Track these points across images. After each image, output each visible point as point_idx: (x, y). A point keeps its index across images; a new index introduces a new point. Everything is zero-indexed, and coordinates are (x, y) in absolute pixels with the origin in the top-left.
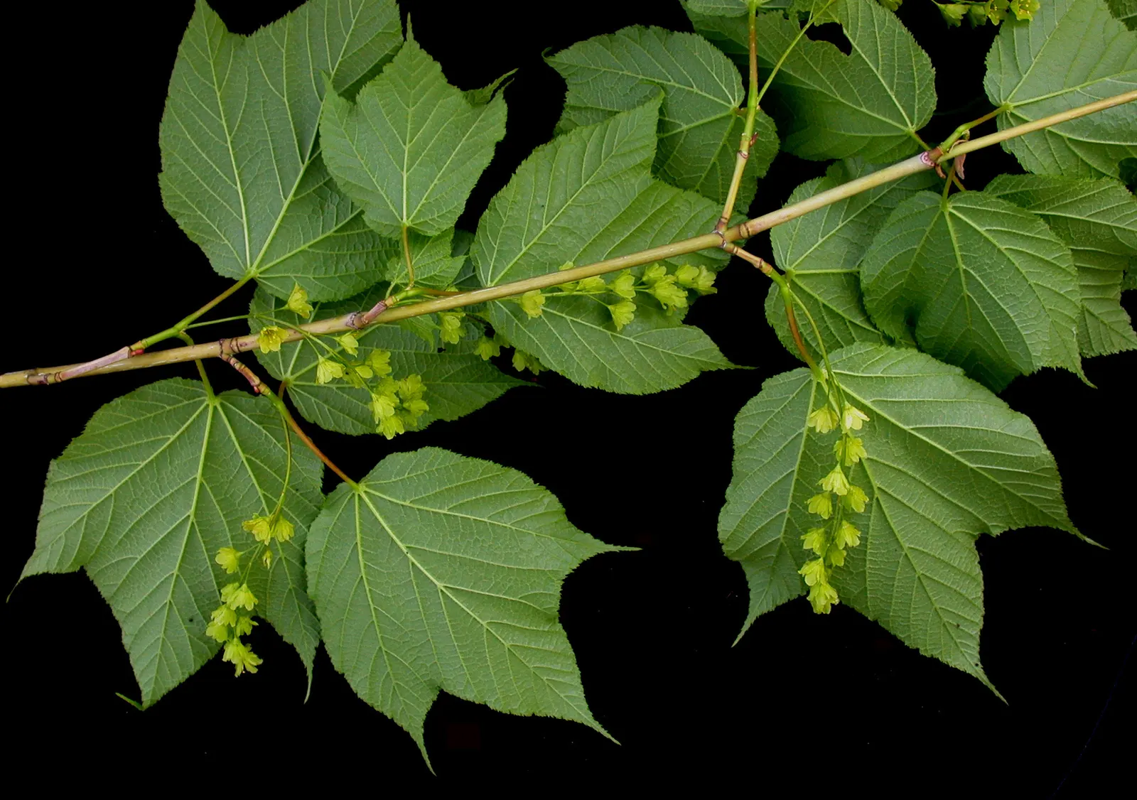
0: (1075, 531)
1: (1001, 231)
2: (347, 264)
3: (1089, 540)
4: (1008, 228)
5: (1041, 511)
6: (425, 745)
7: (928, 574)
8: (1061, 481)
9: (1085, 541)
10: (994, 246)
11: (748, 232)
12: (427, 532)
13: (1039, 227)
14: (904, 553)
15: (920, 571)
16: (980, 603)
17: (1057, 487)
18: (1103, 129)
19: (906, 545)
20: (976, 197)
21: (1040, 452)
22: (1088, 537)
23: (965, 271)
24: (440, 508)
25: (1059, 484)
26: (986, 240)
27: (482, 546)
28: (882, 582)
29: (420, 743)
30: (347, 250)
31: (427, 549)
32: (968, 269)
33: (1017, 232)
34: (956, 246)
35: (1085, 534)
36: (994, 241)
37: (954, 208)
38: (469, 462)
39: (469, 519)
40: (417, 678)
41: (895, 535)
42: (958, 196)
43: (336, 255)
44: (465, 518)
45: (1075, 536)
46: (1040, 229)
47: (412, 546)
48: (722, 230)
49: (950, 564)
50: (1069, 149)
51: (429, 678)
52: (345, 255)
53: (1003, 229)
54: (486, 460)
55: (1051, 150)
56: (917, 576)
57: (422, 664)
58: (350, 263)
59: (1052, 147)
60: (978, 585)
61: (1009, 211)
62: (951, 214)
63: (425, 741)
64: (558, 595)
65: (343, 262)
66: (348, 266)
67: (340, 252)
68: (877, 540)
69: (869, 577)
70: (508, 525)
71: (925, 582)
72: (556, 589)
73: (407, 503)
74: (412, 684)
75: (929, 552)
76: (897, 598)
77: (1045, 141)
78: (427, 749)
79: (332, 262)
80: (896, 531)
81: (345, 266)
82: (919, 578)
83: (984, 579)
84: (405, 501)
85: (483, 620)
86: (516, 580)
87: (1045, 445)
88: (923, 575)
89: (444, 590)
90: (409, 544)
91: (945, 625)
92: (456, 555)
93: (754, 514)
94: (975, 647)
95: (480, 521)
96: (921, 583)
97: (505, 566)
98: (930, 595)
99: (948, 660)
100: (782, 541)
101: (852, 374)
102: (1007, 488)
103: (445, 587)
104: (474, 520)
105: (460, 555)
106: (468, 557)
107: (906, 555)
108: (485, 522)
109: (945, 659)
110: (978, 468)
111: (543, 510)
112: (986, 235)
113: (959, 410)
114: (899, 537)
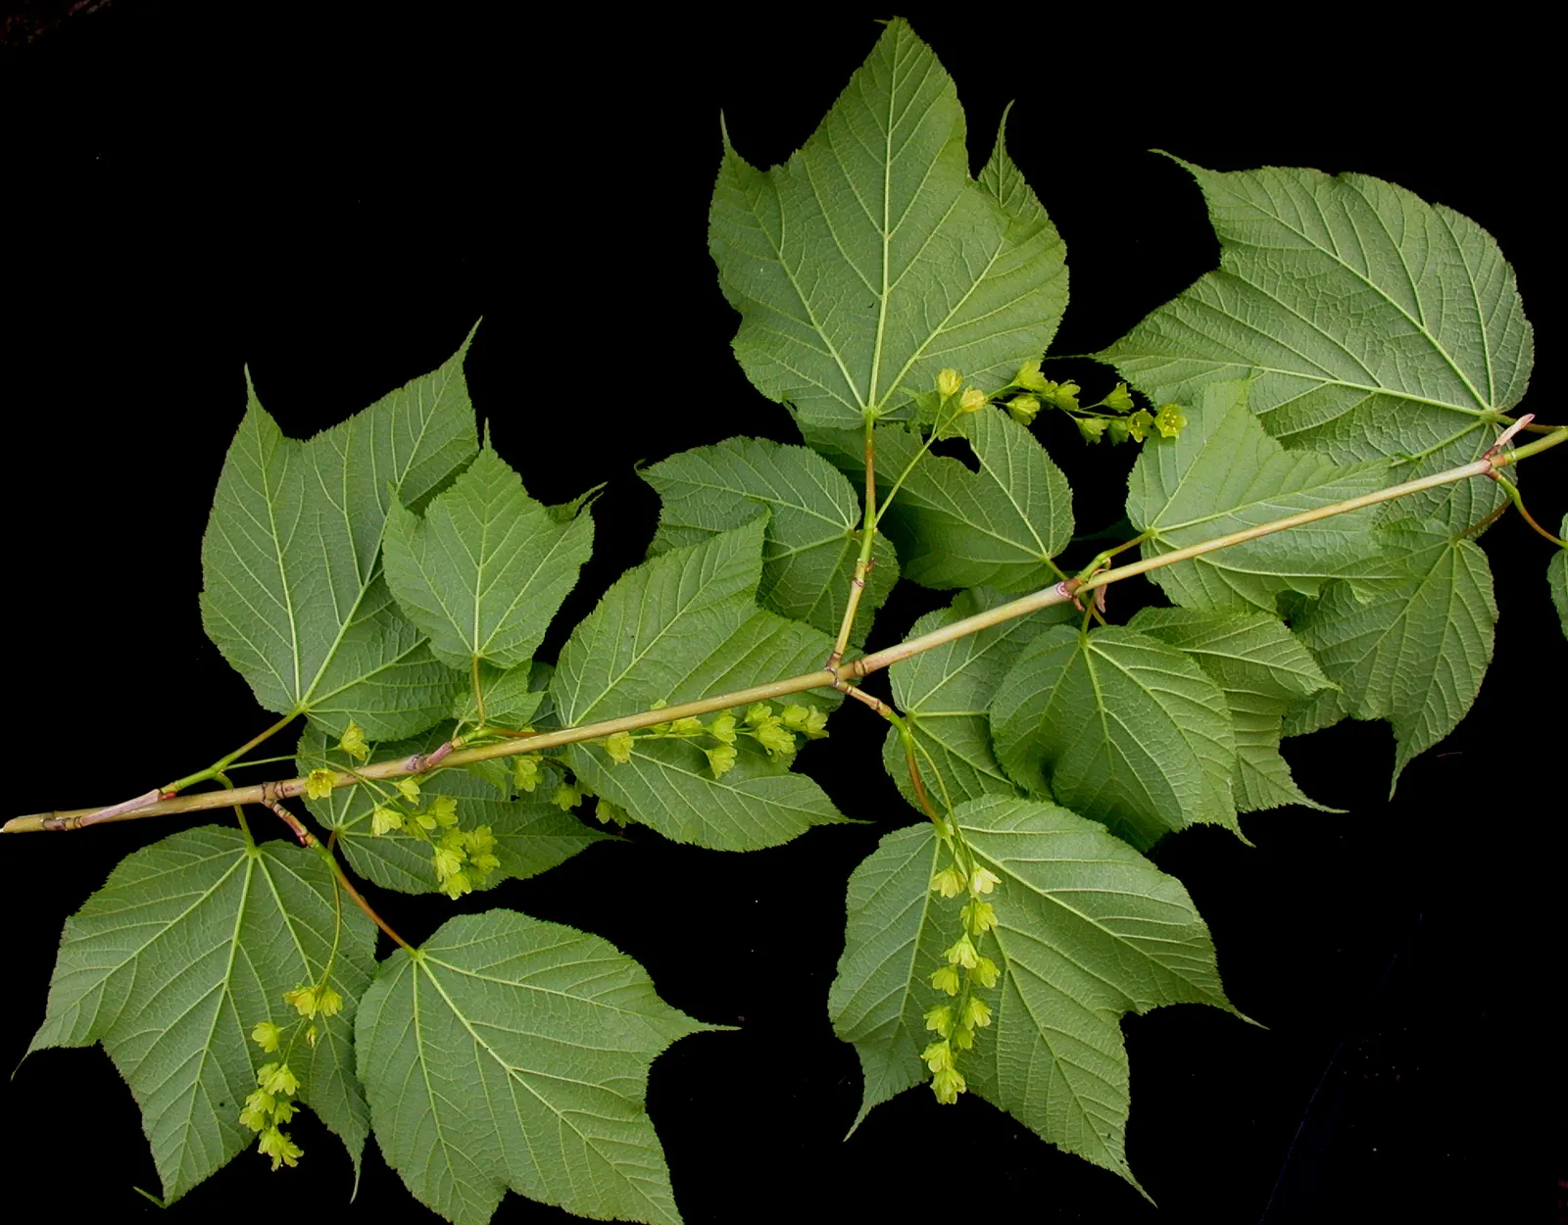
0: (1231, 1008)
1: (1147, 670)
2: (409, 698)
3: (1247, 1019)
4: (1154, 667)
5: (1194, 986)
7: (1066, 1058)
8: (1216, 952)
9: (1243, 1020)
10: (1139, 687)
11: (864, 669)
12: (495, 1006)
13: (1189, 666)
14: (1039, 1034)
15: (1058, 1054)
16: (1125, 1091)
17: (1211, 959)
18: (1258, 559)
19: (1042, 1025)
20: (1118, 632)
21: (1192, 919)
22: (1247, 1015)
23: (1107, 715)
24: (510, 979)
25: (1214, 956)
26: (1131, 680)
27: (558, 1023)
28: (1015, 1067)
30: (410, 683)
31: (495, 1026)
32: (1110, 713)
33: (1164, 671)
34: (1097, 686)
35: (1243, 1012)
36: (1139, 682)
37: (1094, 644)
38: (544, 926)
39: (544, 992)
40: (481, 1174)
41: (1029, 1013)
42: (1097, 630)
43: (398, 688)
44: (539, 991)
45: (1232, 1013)
46: (1189, 669)
47: (478, 1022)
48: (835, 667)
49: (1091, 1047)
50: (1221, 579)
51: (495, 1175)
52: (407, 689)
53: (1149, 668)
54: (564, 924)
55: (1201, 581)
56: (1054, 1060)
57: (487, 1159)
58: (413, 697)
59: (1202, 578)
60: (1123, 1070)
61: (1155, 647)
62: (1090, 651)
64: (645, 1080)
65: (405, 696)
66: (411, 700)
67: (402, 685)
68: (1009, 1019)
69: (1000, 1061)
70: (588, 1000)
71: (1063, 1067)
72: (642, 1073)
73: (472, 973)
74: (476, 1182)
75: (1068, 1033)
76: (1031, 1085)
77: (1194, 571)
79: (393, 697)
80: (1030, 1008)
81: (408, 701)
82: (1056, 1062)
83: (1130, 1063)
84: (470, 970)
85: (558, 1109)
86: (597, 1062)
87: (1198, 913)
88: (1061, 1058)
89: (513, 1074)
90: (475, 1020)
91: (1085, 1116)
92: (529, 1033)
93: (869, 989)
94: (1119, 1140)
95: (556, 995)
96: (1059, 1069)
97: (585, 1047)
98: (1069, 1081)
99: (1090, 1156)
100: (901, 1020)
101: (981, 830)
102: (1156, 960)
103: (515, 1071)
104: (549, 993)
105: (533, 1034)
106: (542, 1036)
107: (1042, 1036)
108: (562, 996)
109: (1085, 1156)
110: (1123, 937)
111: (627, 983)
112: (1130, 674)
113: (1101, 872)
114: (1033, 1015)
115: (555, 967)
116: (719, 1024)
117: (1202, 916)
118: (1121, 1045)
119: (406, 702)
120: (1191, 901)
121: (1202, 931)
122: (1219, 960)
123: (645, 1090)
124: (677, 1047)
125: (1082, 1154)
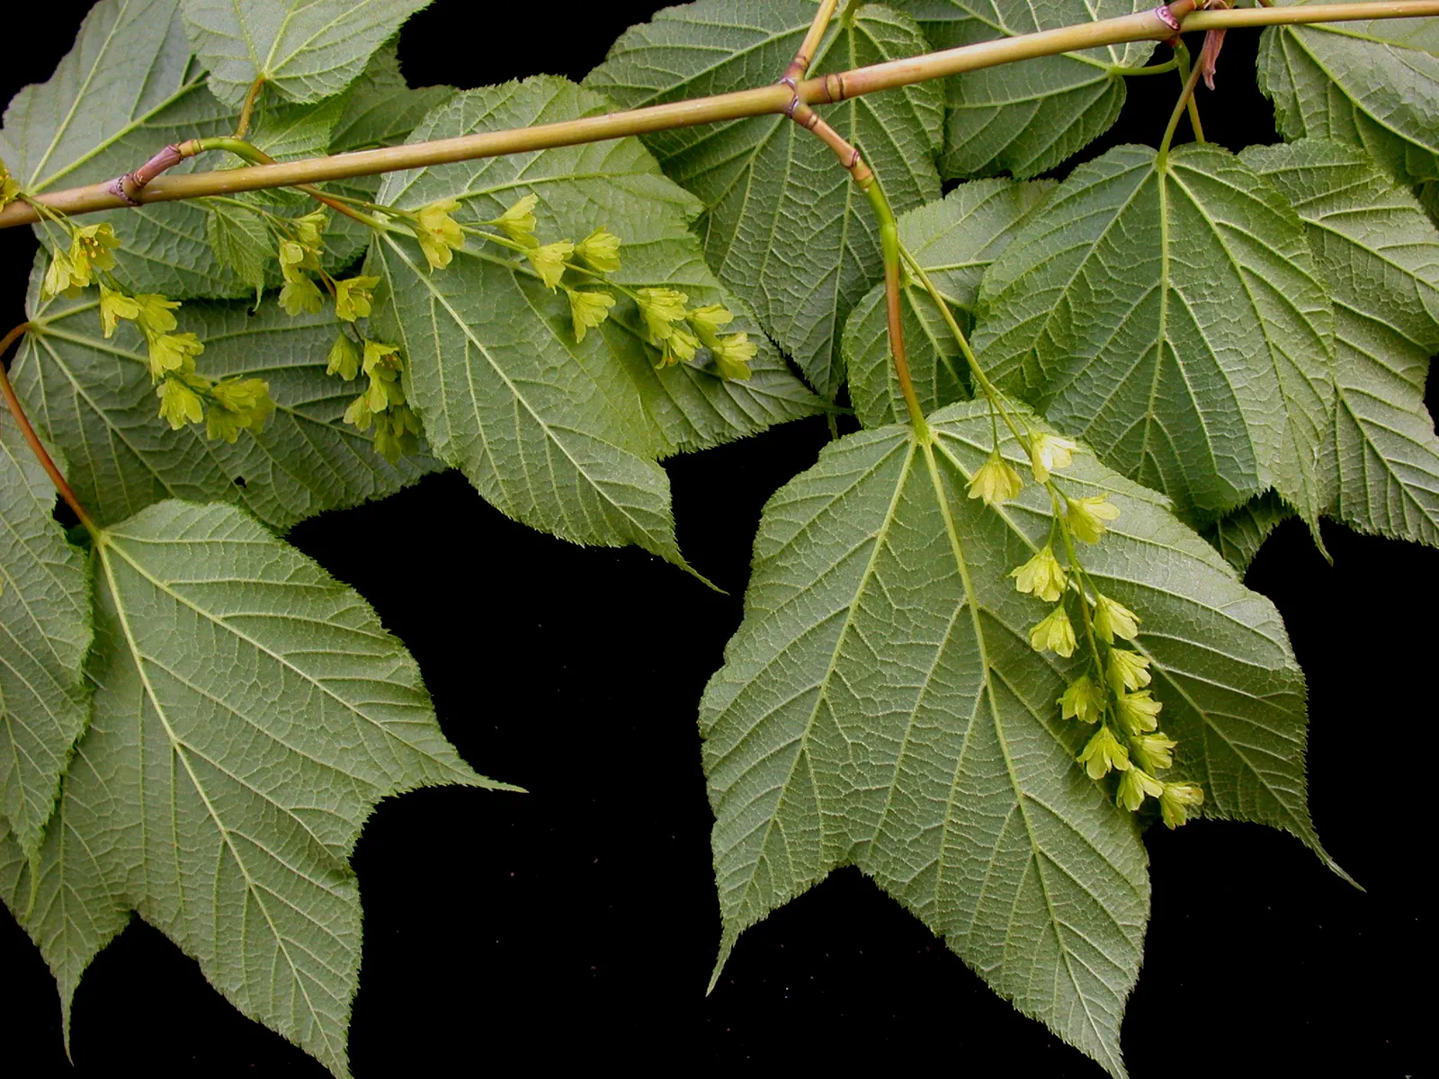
0: (1313, 842)
1: (1242, 233)
2: (169, 249)
3: (1334, 867)
4: (1252, 231)
5: (1263, 786)
6: (72, 1009)
7: (1050, 855)
8: (1308, 726)
9: (1327, 867)
10: (1226, 256)
11: (841, 86)
12: (181, 644)
13: (1299, 249)
14: (1015, 804)
15: (1038, 845)
16: (1137, 939)
17: (1298, 736)
18: (1412, 116)
19: (1021, 790)
20: (1215, 155)
21: (1282, 659)
22: (1334, 860)
23: (1171, 291)
24: (212, 611)
25: (1304, 732)
26: (1216, 240)
27: (260, 699)
28: (969, 855)
29: (67, 1000)
30: (181, 230)
31: (172, 672)
32: (1176, 289)
33: (1265, 244)
34: (1166, 239)
35: (1330, 853)
36: (1229, 247)
37: (1176, 168)
38: (276, 547)
39: (253, 646)
40: (101, 886)
41: (1005, 767)
42: (1185, 150)
43: (162, 229)
44: (248, 643)
45: (1311, 852)
46: (1299, 252)
47: (152, 659)
48: (795, 77)
49: (1094, 850)
50: (1354, 128)
51: (120, 892)
52: (174, 235)
53: (1245, 231)
54: (308, 555)
55: (1327, 119)
56: (1031, 853)
57: (117, 864)
58: (175, 250)
59: (1331, 115)
60: (1141, 904)
61: (1262, 197)
62: (1168, 177)
63: (74, 1002)
64: (359, 827)
65: (166, 244)
66: (170, 253)
67: (169, 228)
68: (971, 770)
69: (948, 841)
70: (314, 681)
71: (1044, 870)
72: (358, 815)
73: (163, 585)
74: (90, 897)
75: (1062, 816)
76: (989, 889)
77: (1324, 101)
78: (72, 1017)
79: (151, 237)
80: (1008, 759)
81: (166, 251)
82: (1034, 856)
83: (1153, 898)
84: (162, 581)
85: (224, 825)
86: (298, 775)
87: (1293, 655)
88: (1041, 853)
89: (178, 749)
90: (148, 654)
91: (1063, 957)
92: (215, 698)
93: (766, 684)
94: (1115, 1013)
95: (270, 656)
96: (1036, 868)
97: (287, 745)
98: (1049, 894)
99: (1062, 1029)
100: (804, 746)
101: (979, 446)
102: (1214, 726)
103: (182, 746)
104: (261, 651)
105: (220, 701)
106: (233, 709)
107: (1019, 807)
108: (278, 661)
109: (1055, 1027)
110: (1170, 673)
111: (382, 676)
112: (1217, 230)
113: (1154, 560)
114: (1012, 768)
115: (279, 615)
116: (501, 781)
117: (1299, 660)
118: (1143, 867)
119: (163, 252)
120: (1284, 635)
121: (1293, 685)
122: (1312, 739)
123: (353, 844)
124: (423, 796)
125: (1051, 1020)
